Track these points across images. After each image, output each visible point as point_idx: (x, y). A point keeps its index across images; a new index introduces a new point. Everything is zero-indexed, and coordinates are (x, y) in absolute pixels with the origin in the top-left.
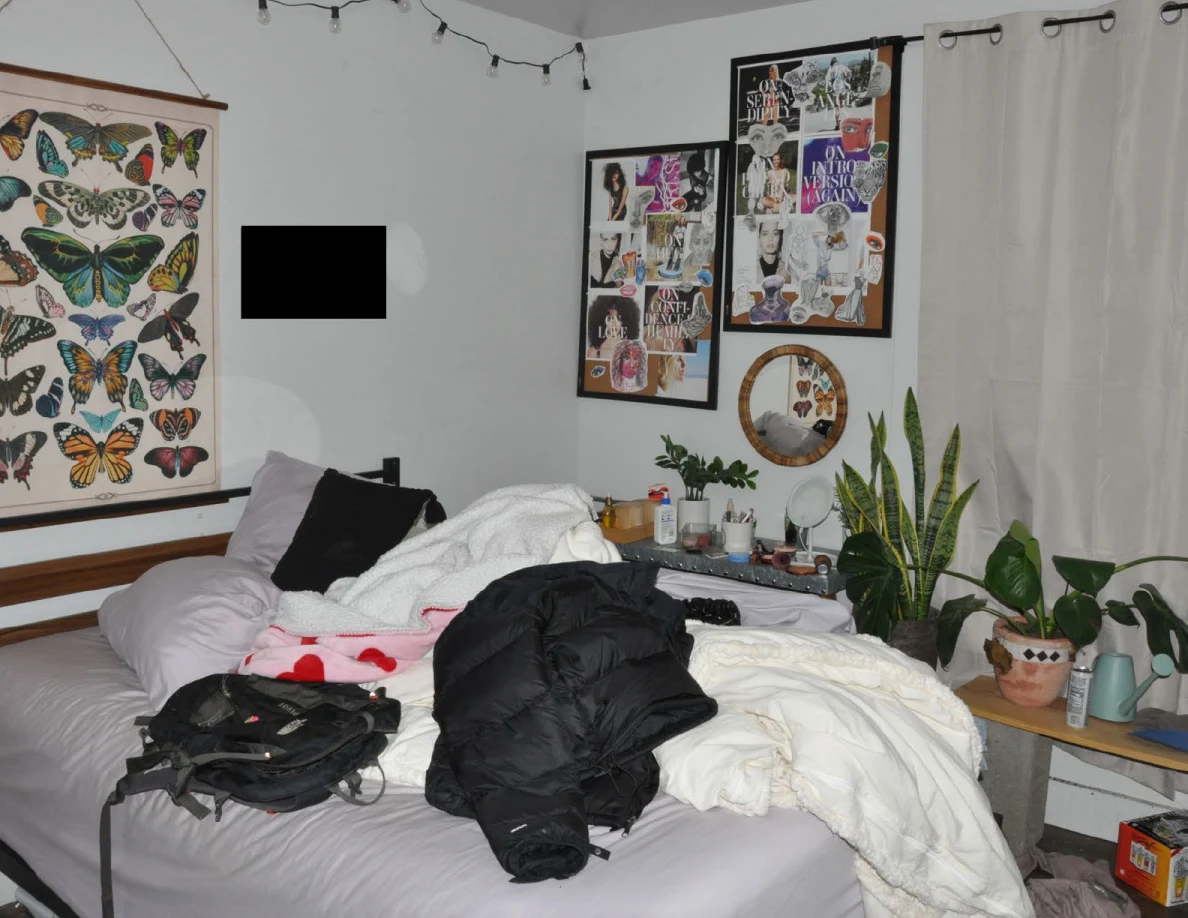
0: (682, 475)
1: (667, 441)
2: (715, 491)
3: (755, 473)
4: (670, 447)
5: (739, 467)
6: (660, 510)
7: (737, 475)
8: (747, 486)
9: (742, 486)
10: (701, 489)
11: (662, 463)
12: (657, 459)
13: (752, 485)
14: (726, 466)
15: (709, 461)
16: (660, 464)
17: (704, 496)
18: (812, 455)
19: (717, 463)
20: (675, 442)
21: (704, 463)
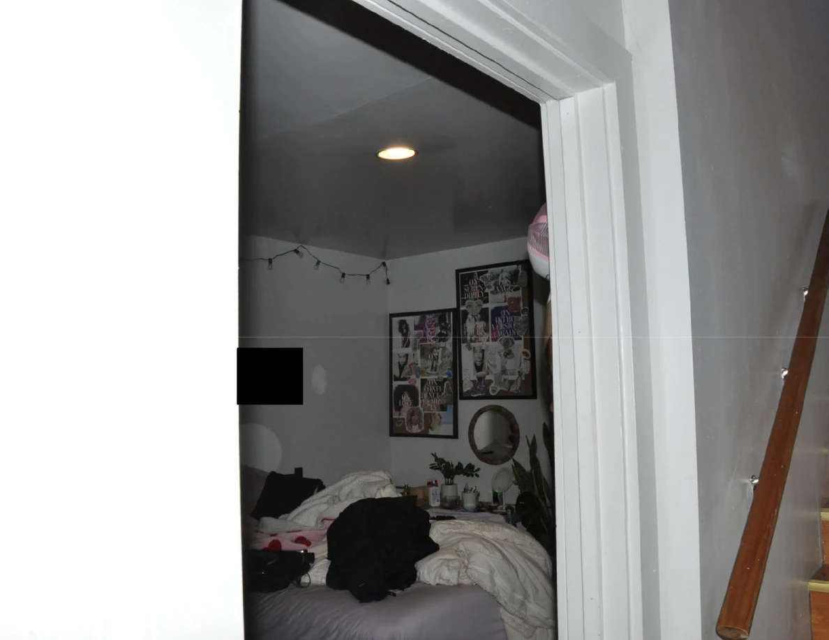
0: (443, 473)
1: (435, 456)
2: (460, 480)
3: (478, 470)
4: (437, 459)
5: (470, 467)
6: (432, 489)
7: (470, 471)
8: (475, 477)
9: (472, 476)
10: (452, 479)
11: (433, 467)
12: (431, 465)
13: (477, 476)
14: (464, 467)
15: (455, 464)
16: (432, 468)
17: (454, 482)
18: (505, 460)
19: (460, 464)
20: (439, 456)
21: (452, 466)
